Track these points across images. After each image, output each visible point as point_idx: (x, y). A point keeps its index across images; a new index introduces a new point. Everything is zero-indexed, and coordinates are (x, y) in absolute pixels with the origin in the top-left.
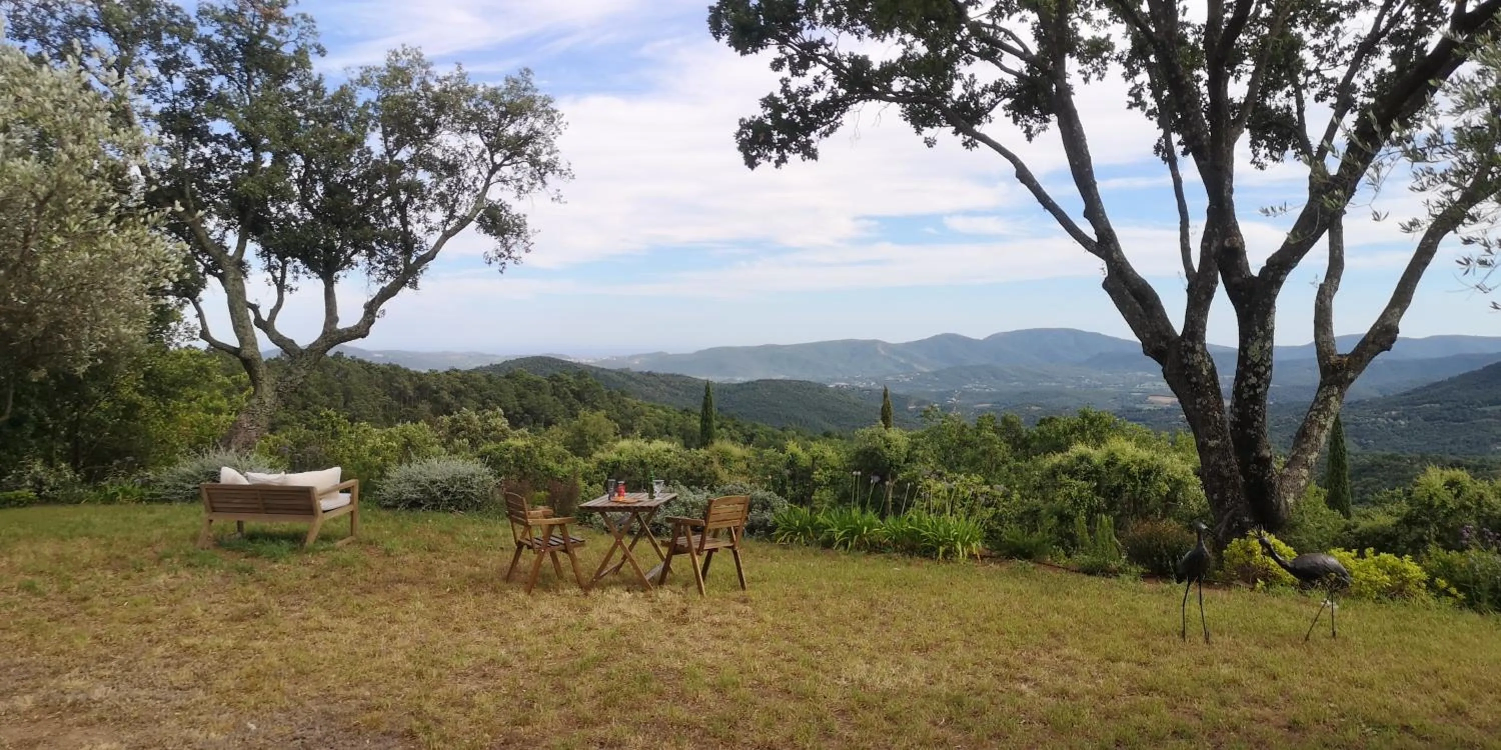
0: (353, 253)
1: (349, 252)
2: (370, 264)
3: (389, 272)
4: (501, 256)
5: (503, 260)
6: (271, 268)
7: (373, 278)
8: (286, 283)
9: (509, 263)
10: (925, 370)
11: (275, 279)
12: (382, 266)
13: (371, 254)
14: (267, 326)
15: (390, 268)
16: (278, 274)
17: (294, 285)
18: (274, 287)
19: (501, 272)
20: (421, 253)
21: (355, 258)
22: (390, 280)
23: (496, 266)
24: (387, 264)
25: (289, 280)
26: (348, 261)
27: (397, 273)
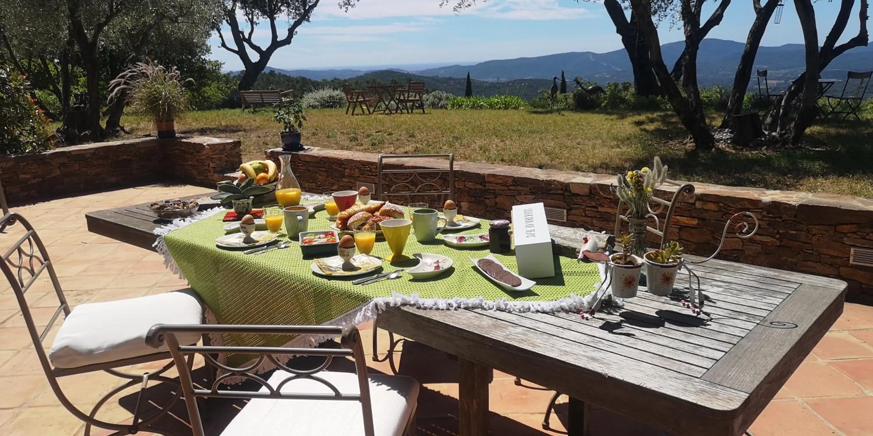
0: (281, 6)
1: (280, 4)
2: (288, 10)
3: (297, 14)
4: (346, 4)
5: (347, 6)
6: (247, 14)
7: (290, 17)
8: (254, 20)
9: (350, 7)
10: (619, 70)
11: (249, 19)
12: (294, 11)
13: (288, 6)
14: (249, 41)
15: (297, 12)
16: (250, 17)
17: (257, 22)
18: (249, 23)
19: (346, 12)
20: (310, 4)
21: (282, 8)
22: (298, 17)
23: (344, 9)
24: (296, 10)
25: (255, 19)
26: (280, 10)
27: (300, 14)
